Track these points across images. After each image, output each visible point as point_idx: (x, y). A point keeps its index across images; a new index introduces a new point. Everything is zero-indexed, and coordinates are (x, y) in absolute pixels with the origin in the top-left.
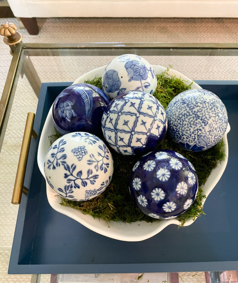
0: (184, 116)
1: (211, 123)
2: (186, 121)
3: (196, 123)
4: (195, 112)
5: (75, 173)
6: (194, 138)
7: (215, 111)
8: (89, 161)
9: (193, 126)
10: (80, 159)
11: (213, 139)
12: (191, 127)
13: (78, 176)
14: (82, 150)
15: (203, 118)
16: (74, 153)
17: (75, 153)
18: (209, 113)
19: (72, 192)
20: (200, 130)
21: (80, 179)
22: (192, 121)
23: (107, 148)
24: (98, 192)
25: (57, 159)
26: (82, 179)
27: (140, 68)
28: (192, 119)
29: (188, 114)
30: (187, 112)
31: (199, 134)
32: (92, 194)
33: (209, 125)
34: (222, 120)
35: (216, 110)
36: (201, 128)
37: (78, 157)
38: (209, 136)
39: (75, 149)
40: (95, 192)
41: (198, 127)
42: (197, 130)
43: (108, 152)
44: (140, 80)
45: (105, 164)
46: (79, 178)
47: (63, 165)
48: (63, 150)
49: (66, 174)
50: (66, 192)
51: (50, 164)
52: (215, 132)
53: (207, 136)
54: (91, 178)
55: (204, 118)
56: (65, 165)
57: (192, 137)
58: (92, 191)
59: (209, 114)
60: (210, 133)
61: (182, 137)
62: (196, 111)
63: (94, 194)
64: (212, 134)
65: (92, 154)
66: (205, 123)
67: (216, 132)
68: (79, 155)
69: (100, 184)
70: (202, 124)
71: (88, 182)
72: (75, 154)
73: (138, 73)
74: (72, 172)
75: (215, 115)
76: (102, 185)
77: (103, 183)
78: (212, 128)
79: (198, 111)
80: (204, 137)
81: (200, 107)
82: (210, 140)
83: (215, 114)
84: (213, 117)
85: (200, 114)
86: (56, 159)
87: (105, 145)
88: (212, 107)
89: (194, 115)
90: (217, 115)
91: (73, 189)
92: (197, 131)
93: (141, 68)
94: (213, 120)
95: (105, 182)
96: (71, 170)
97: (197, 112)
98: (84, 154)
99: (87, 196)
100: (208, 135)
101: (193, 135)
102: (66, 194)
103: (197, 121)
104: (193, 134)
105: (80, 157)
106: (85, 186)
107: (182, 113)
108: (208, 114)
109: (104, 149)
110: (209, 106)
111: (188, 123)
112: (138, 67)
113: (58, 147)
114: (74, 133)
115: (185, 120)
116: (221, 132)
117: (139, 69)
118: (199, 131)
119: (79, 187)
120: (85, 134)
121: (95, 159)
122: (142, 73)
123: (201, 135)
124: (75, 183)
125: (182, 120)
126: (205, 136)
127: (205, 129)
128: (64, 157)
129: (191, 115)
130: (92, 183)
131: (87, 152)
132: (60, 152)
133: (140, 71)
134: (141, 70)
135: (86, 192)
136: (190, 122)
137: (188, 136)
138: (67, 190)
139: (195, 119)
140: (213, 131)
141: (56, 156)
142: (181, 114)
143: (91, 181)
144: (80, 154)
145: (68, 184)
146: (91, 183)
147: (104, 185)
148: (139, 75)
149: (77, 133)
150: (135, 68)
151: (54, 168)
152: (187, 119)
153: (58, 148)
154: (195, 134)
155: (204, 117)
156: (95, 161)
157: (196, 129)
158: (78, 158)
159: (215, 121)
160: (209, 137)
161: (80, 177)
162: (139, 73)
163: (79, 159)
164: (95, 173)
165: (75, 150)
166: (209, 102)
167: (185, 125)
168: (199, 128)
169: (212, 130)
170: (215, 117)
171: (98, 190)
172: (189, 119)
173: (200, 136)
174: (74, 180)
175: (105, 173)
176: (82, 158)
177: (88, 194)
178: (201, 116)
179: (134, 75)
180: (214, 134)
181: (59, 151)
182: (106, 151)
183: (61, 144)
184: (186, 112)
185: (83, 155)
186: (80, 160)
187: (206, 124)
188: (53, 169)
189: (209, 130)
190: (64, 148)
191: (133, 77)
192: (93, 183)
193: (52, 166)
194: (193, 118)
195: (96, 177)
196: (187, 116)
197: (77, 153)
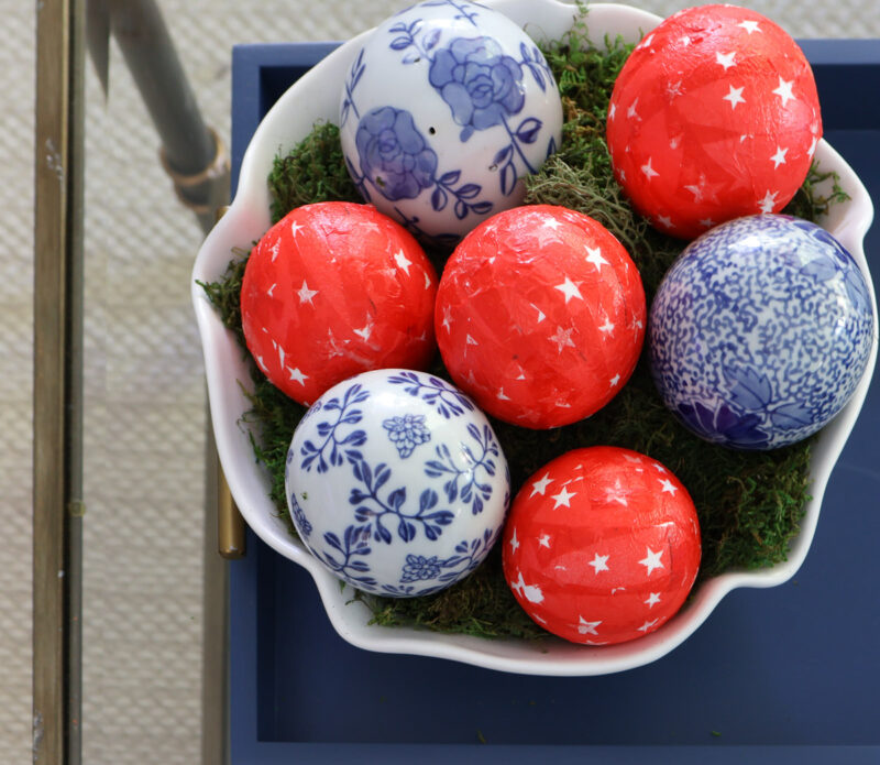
0: (684, 302)
1: (770, 321)
2: (688, 319)
3: (718, 323)
4: (716, 284)
5: (384, 493)
6: (712, 378)
7: (790, 282)
8: (432, 464)
9: (708, 335)
10: (404, 454)
11: (784, 385)
12: (701, 337)
13: (391, 504)
14: (415, 427)
15: (740, 305)
16: (391, 430)
17: (393, 433)
18: (766, 285)
19: (367, 552)
20: (731, 347)
21: (398, 513)
22: (703, 317)
23: (495, 439)
24: (445, 571)
25: (336, 442)
26: (401, 516)
27: (486, 71)
28: (704, 310)
29: (695, 295)
30: (694, 287)
31: (726, 362)
32: (425, 573)
33: (761, 327)
34: (817, 312)
35: (793, 278)
36: (733, 340)
37: (401, 445)
38: (764, 371)
39: (393, 420)
40: (433, 567)
41: (722, 337)
42: (721, 346)
43: (496, 454)
44: (500, 121)
45: (478, 486)
46: (394, 509)
47: (352, 461)
48: (356, 417)
49: (355, 492)
50: (348, 548)
51: (311, 454)
52: (785, 354)
53: (755, 368)
54: (429, 517)
55: (745, 305)
56: (359, 462)
57: (708, 374)
58: (426, 562)
59: (765, 290)
60: (765, 360)
61: (681, 380)
62: (721, 281)
63: (429, 572)
64: (774, 362)
65: (444, 447)
66: (746, 321)
67: (790, 357)
68: (402, 441)
69: (454, 546)
70: (736, 325)
71: (419, 527)
72: (395, 437)
73: (485, 93)
74: (377, 487)
75: (786, 295)
76: (458, 549)
77: (465, 543)
78: (774, 341)
79: (728, 281)
80: (746, 374)
81: (735, 266)
82: (770, 387)
83: (788, 290)
84: (779, 300)
85: (732, 291)
86: (331, 442)
87: (490, 427)
88: (780, 265)
89: (712, 297)
90: (795, 293)
91: (371, 543)
92: (719, 353)
93: (491, 68)
94: (776, 310)
95: (470, 544)
96: (374, 481)
97: (723, 286)
98: (418, 440)
99: (407, 575)
100: (760, 367)
101: (708, 368)
102: (348, 556)
103: (720, 317)
104: (709, 362)
105: (405, 448)
106: (406, 540)
107: (681, 291)
108: (759, 288)
109: (483, 440)
110: (768, 264)
111: (694, 325)
112: (481, 66)
113: (341, 404)
114: (396, 372)
115: (685, 316)
116: (815, 360)
117: (483, 75)
118: (726, 350)
119: (388, 540)
120: (432, 380)
121: (451, 462)
122: (501, 89)
123: (733, 367)
124: (378, 523)
125: (678, 316)
126: (749, 368)
127: (746, 345)
128: (358, 440)
129: (704, 297)
130: (430, 533)
131: (429, 435)
132: (347, 421)
133: (490, 83)
134: (494, 76)
135: (407, 560)
136: (698, 320)
137: (695, 374)
138: (353, 543)
139: (715, 307)
140: (777, 352)
141: (332, 435)
142: (678, 296)
143: (428, 528)
144: (407, 437)
145: (358, 525)
146: (428, 536)
147: (466, 551)
148: (492, 101)
149: (407, 371)
150: (470, 74)
151: (323, 467)
152: (690, 314)
153: (343, 410)
154: (716, 365)
155: (745, 301)
156: (452, 469)
157: (716, 343)
158: (400, 450)
159: (786, 315)
160: (765, 376)
161: (398, 507)
162: (489, 95)
163: (403, 452)
164: (443, 504)
165: (393, 423)
166: (772, 251)
167: (685, 332)
168: (726, 341)
169: (771, 350)
170: (786, 301)
171: (444, 564)
172: (696, 312)
173: (731, 372)
174: (379, 515)
175: (475, 512)
176: (412, 450)
177: (414, 568)
178: (734, 296)
179: (476, 108)
180: (783, 362)
181: (343, 418)
182: (490, 445)
183: (352, 398)
184: (689, 289)
185: (415, 444)
186: (403, 457)
187: (749, 325)
188: (319, 470)
189: (761, 347)
190: (358, 412)
191: (472, 115)
192: (432, 534)
193: (316, 463)
194: (710, 304)
195: (445, 518)
196: (692, 300)
197: (399, 433)
